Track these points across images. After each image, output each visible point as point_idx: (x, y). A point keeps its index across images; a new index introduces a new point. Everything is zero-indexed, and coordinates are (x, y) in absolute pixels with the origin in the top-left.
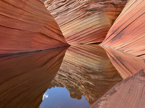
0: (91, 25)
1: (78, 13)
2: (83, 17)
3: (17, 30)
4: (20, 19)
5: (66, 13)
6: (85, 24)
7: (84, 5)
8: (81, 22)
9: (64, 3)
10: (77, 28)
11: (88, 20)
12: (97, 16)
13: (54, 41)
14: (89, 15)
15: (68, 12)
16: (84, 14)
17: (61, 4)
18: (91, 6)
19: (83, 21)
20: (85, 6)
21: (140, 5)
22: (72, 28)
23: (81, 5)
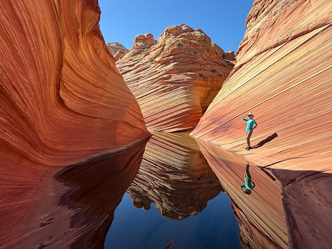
0: (174, 104)
1: (155, 85)
2: (163, 92)
3: (99, 120)
4: (101, 103)
5: (137, 84)
6: (165, 102)
7: (163, 75)
8: (160, 99)
9: (132, 68)
10: (154, 107)
11: (169, 96)
12: (182, 92)
13: (136, 130)
14: (171, 89)
15: (140, 83)
16: (164, 87)
17: (127, 69)
18: (173, 77)
19: (163, 98)
20: (165, 76)
21: (250, 92)
22: (147, 106)
23: (159, 75)
